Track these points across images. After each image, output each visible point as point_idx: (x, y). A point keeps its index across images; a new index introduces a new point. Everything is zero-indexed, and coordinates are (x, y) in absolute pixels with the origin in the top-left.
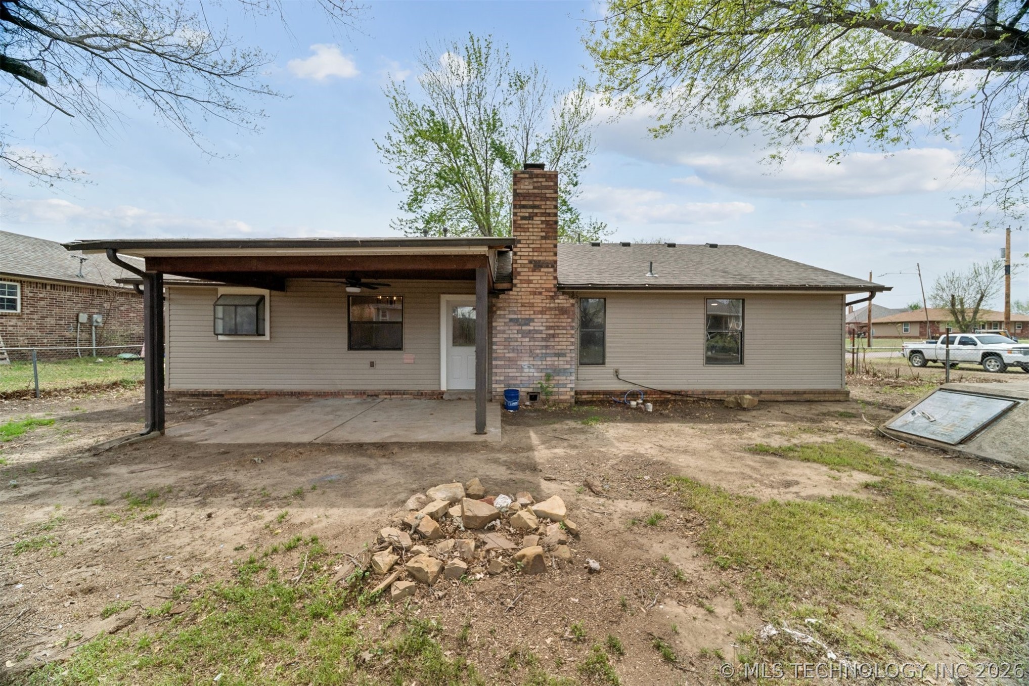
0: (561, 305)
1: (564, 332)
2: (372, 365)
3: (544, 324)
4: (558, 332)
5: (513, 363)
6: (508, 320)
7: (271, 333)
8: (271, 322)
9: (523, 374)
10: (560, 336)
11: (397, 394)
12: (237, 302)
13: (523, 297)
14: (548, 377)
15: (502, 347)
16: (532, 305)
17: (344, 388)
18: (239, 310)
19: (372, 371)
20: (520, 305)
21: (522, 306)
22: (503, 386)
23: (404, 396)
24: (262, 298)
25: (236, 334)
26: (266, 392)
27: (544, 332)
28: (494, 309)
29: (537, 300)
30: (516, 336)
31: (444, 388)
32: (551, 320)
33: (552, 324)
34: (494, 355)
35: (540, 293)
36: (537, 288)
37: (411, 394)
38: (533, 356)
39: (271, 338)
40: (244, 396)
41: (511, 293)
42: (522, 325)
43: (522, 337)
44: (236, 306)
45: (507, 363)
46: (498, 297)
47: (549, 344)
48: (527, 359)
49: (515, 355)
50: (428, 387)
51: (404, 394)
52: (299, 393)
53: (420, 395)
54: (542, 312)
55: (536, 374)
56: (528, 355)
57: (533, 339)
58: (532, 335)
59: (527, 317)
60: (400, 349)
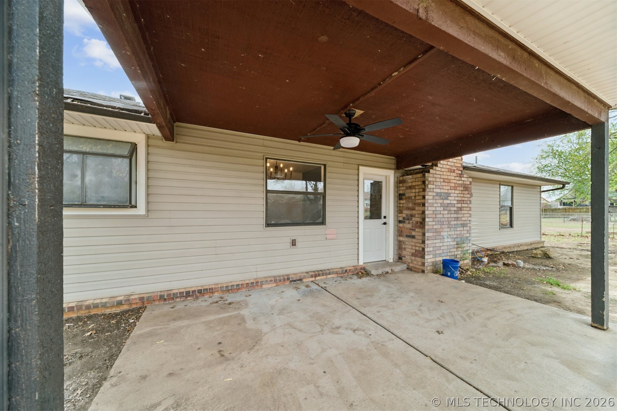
0: (465, 183)
1: (466, 205)
2: (294, 243)
3: (456, 199)
4: (463, 205)
5: (438, 234)
6: (435, 194)
7: (148, 203)
8: (148, 186)
9: (444, 244)
10: (464, 209)
11: (323, 275)
12: (86, 148)
13: (445, 173)
14: (458, 245)
15: (431, 220)
16: (449, 181)
17: (261, 275)
18: (91, 161)
19: (294, 250)
20: (442, 180)
21: (444, 182)
22: (432, 256)
23: (329, 276)
24: (134, 147)
25: (84, 205)
26: (142, 299)
27: (456, 205)
28: (427, 182)
29: (452, 177)
30: (440, 209)
31: (362, 262)
32: (459, 195)
33: (460, 199)
34: (426, 227)
35: (454, 171)
36: (452, 166)
37: (337, 273)
38: (450, 226)
39: (148, 211)
41: (437, 168)
42: (443, 199)
43: (444, 210)
44: (84, 153)
45: (435, 234)
46: (429, 172)
47: (459, 216)
48: (446, 230)
49: (438, 227)
50: (348, 262)
51: (329, 274)
52: (200, 291)
54: (455, 188)
55: (451, 243)
56: (447, 226)
57: (449, 212)
58: (448, 208)
59: (446, 191)
60: (323, 223)
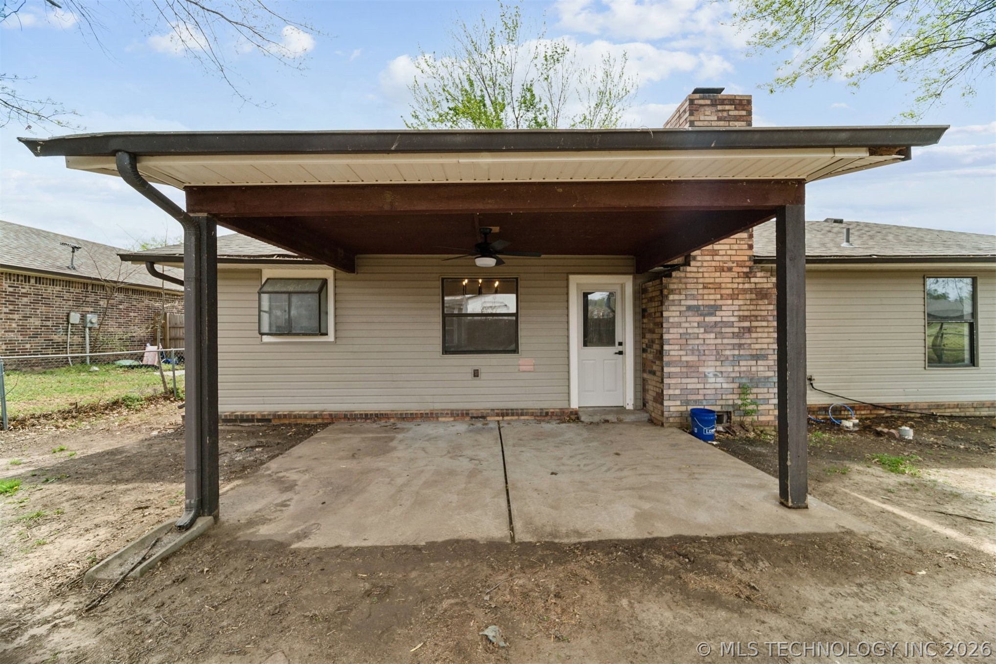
0: (758, 286)
1: (764, 324)
2: (476, 374)
3: (736, 313)
4: (755, 324)
5: (693, 369)
6: (684, 308)
7: (336, 331)
8: (336, 316)
9: (707, 386)
10: (759, 330)
11: (513, 415)
12: (291, 288)
13: (706, 275)
14: (743, 390)
15: (677, 347)
16: (718, 287)
17: (438, 406)
18: (295, 299)
19: (476, 382)
20: (701, 286)
21: (704, 288)
22: (678, 403)
23: (522, 418)
24: (325, 282)
25: (290, 334)
26: (331, 415)
27: (736, 324)
28: (665, 292)
29: (726, 278)
30: (696, 331)
31: (574, 405)
32: (745, 308)
33: (746, 313)
34: (666, 359)
35: (730, 269)
36: (725, 262)
37: (532, 414)
38: (720, 358)
39: (336, 338)
40: (299, 421)
41: (688, 269)
42: (704, 315)
43: (706, 332)
44: (290, 293)
45: (684, 370)
46: (670, 276)
47: (743, 341)
48: (712, 363)
49: (695, 358)
50: (553, 403)
51: (522, 414)
52: (376, 415)
53: (544, 415)
54: (733, 296)
55: (725, 386)
56: (713, 358)
57: (720, 335)
58: (718, 330)
59: (712, 303)
60: (515, 351)
